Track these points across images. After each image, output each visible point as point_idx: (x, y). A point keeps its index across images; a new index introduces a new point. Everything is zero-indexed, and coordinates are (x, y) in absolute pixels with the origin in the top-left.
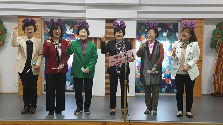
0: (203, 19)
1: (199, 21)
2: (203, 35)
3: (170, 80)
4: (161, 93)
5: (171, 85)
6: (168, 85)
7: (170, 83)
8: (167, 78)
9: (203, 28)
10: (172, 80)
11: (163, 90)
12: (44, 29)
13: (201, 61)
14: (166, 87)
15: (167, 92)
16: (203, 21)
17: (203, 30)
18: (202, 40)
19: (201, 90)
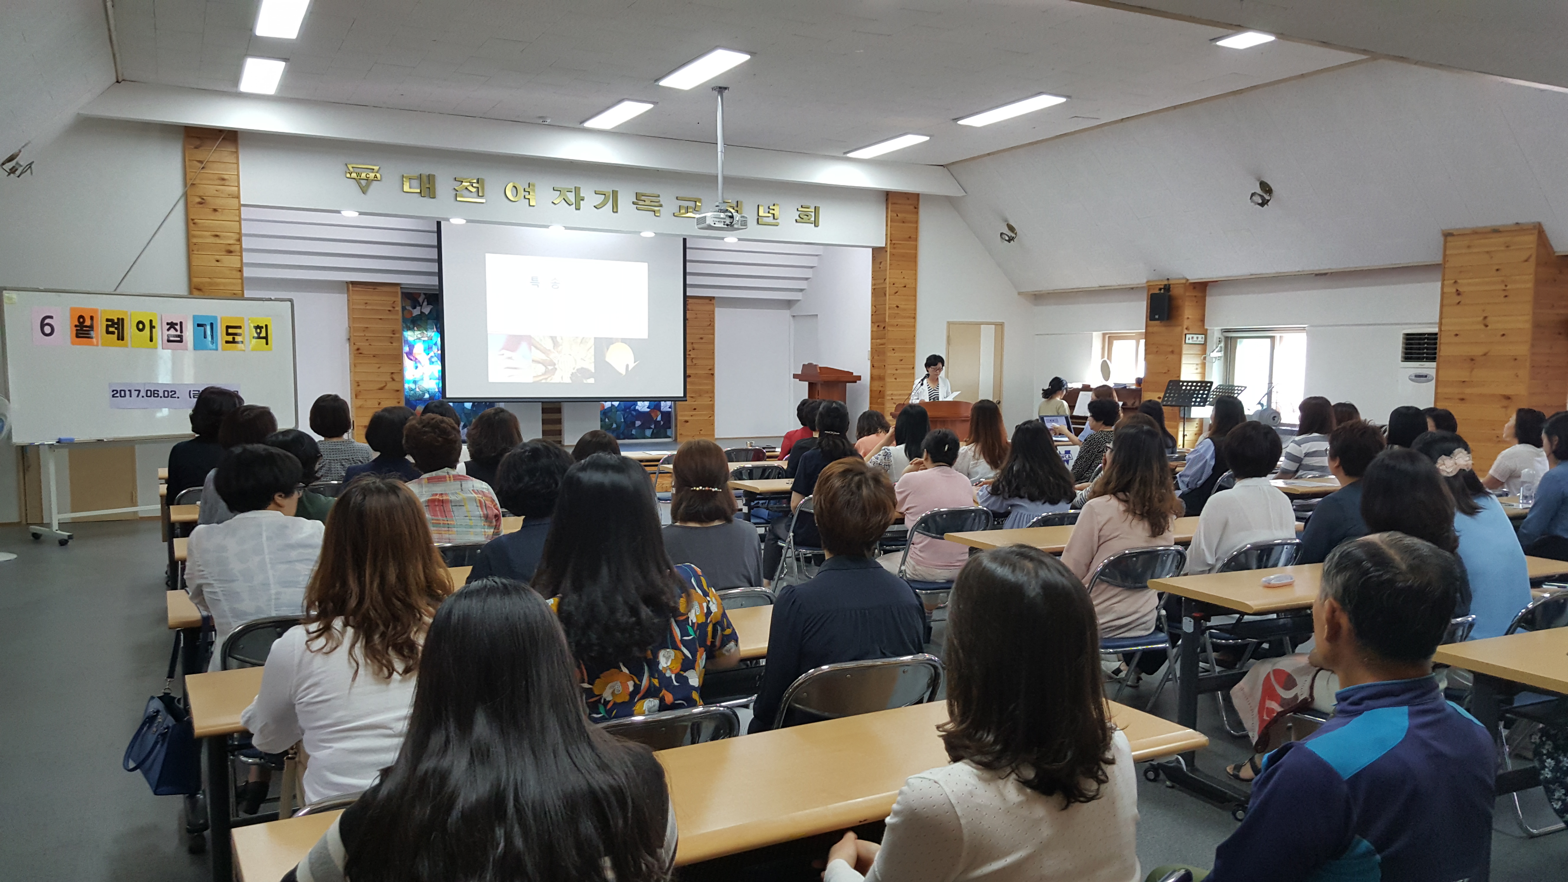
0: (714, 298)
1: (707, 301)
2: (714, 326)
3: (659, 413)
4: (644, 438)
5: (662, 423)
6: (657, 423)
7: (659, 418)
8: (654, 409)
9: (714, 314)
10: (663, 413)
11: (648, 432)
12: (404, 309)
13: (713, 374)
14: (653, 426)
15: (654, 436)
16: (713, 302)
17: (714, 318)
18: (711, 336)
19: (713, 430)
